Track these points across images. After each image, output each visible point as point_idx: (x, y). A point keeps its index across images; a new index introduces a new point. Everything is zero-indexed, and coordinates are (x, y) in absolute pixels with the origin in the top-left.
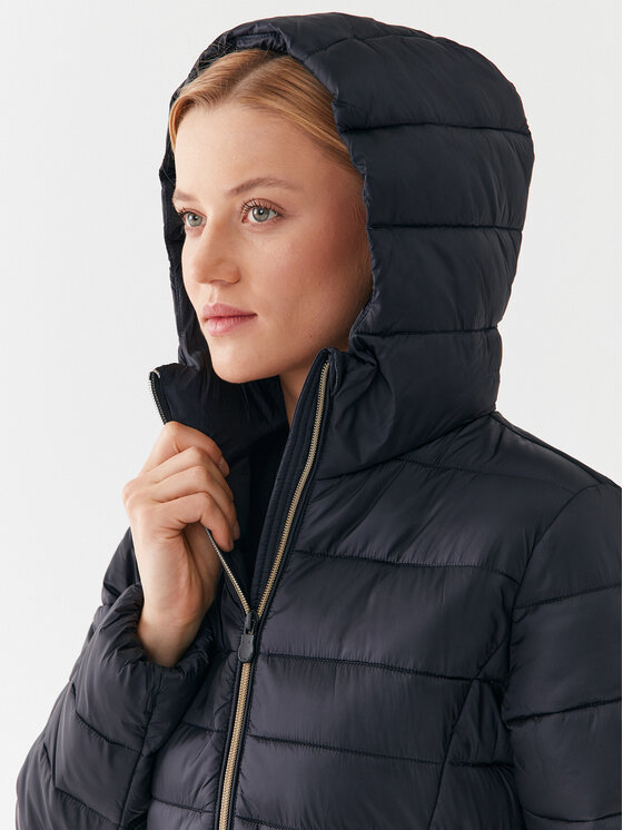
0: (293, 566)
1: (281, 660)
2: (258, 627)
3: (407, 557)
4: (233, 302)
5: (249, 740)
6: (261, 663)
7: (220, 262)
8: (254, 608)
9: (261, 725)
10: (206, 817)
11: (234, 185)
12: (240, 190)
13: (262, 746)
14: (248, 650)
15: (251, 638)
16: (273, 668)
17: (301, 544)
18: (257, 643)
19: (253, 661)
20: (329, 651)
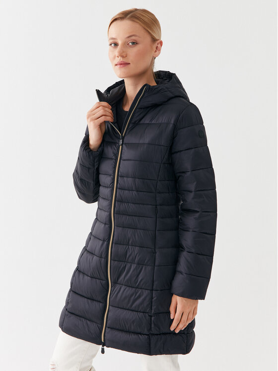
0: (130, 126)
1: (128, 145)
2: (123, 138)
3: (153, 122)
4: (125, 60)
5: (121, 161)
6: (124, 145)
7: (123, 52)
8: (122, 135)
9: (124, 157)
10: (112, 176)
11: (128, 36)
12: (128, 37)
13: (124, 161)
14: (121, 142)
15: (121, 140)
16: (126, 146)
17: (133, 121)
18: (123, 141)
19: (122, 145)
20: (137, 142)
